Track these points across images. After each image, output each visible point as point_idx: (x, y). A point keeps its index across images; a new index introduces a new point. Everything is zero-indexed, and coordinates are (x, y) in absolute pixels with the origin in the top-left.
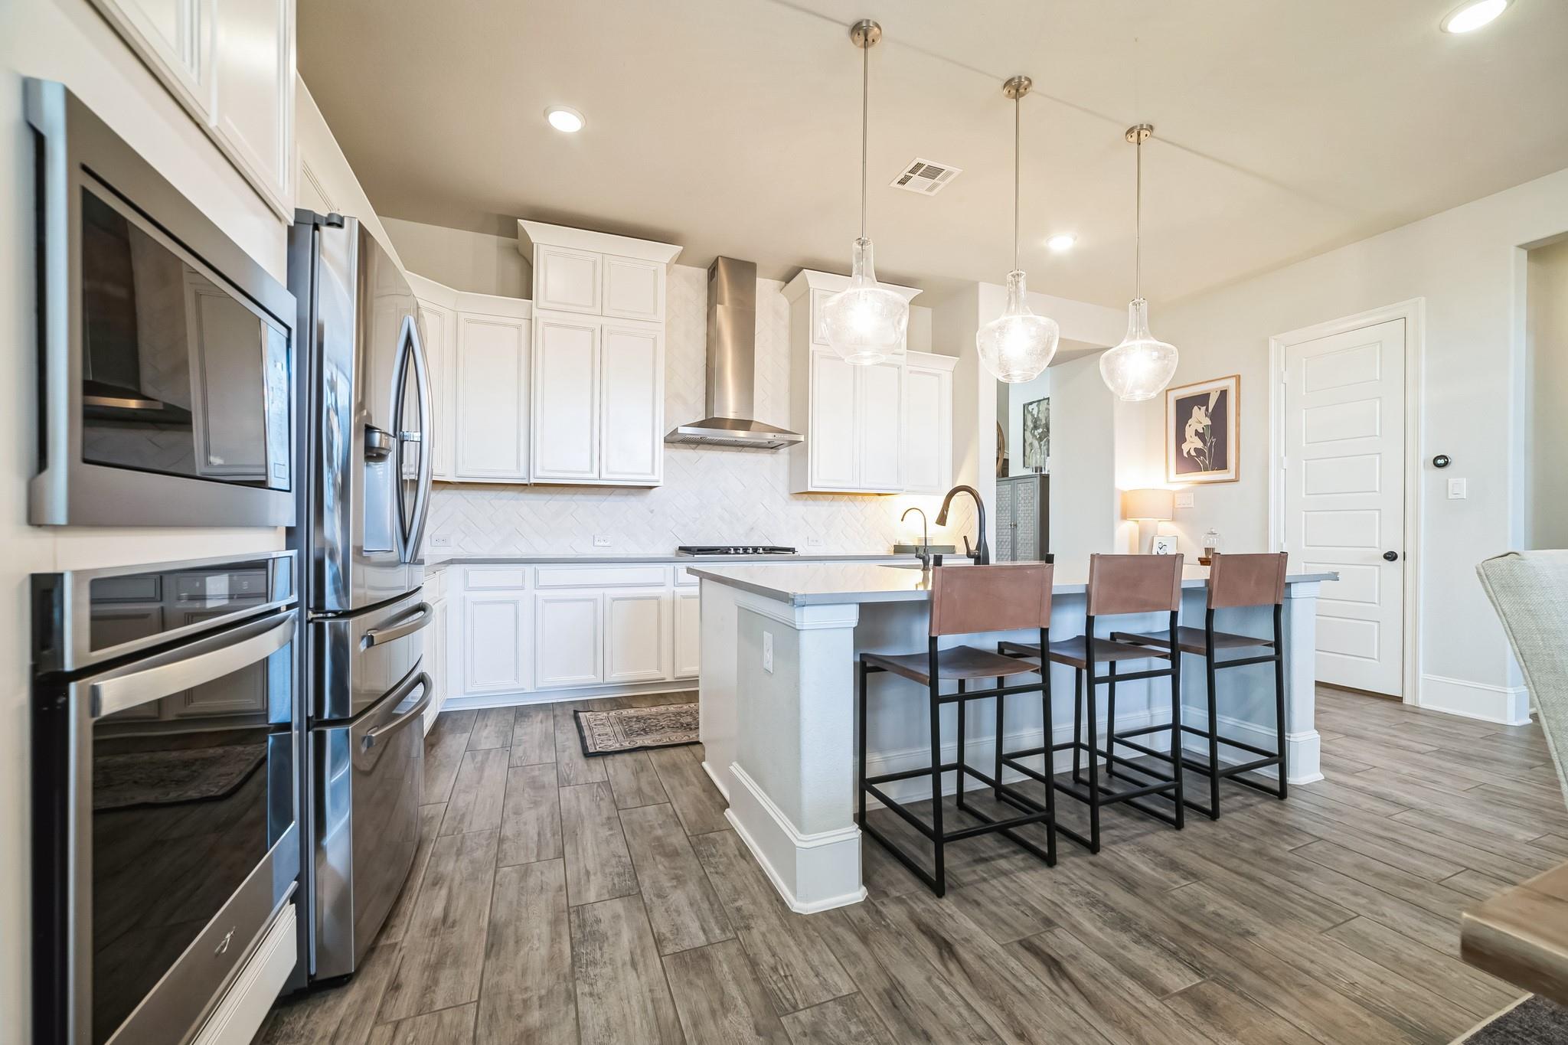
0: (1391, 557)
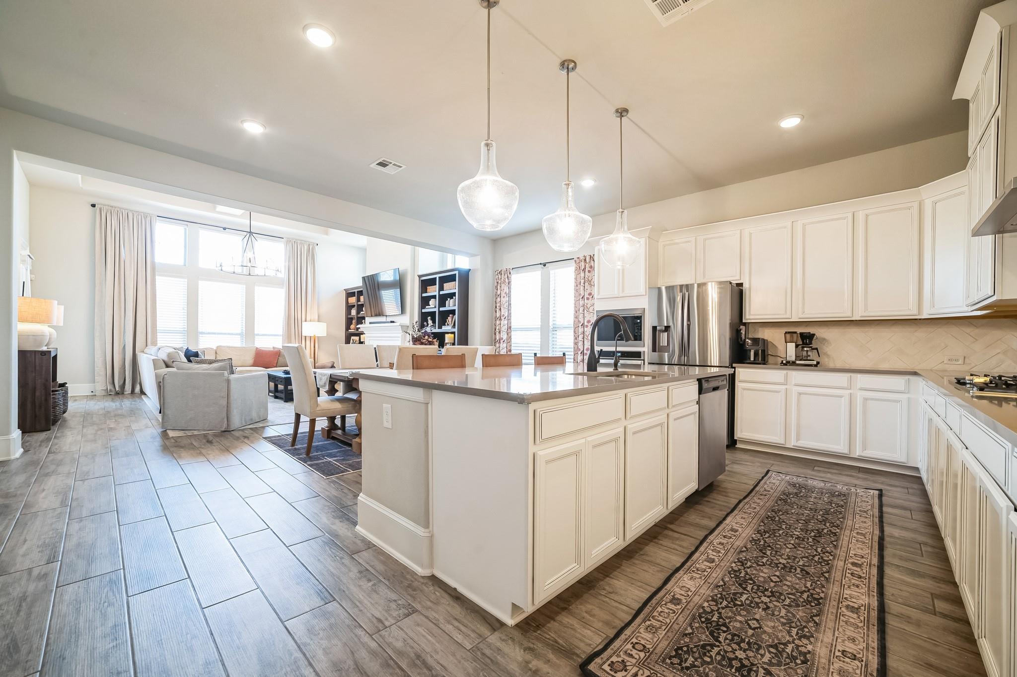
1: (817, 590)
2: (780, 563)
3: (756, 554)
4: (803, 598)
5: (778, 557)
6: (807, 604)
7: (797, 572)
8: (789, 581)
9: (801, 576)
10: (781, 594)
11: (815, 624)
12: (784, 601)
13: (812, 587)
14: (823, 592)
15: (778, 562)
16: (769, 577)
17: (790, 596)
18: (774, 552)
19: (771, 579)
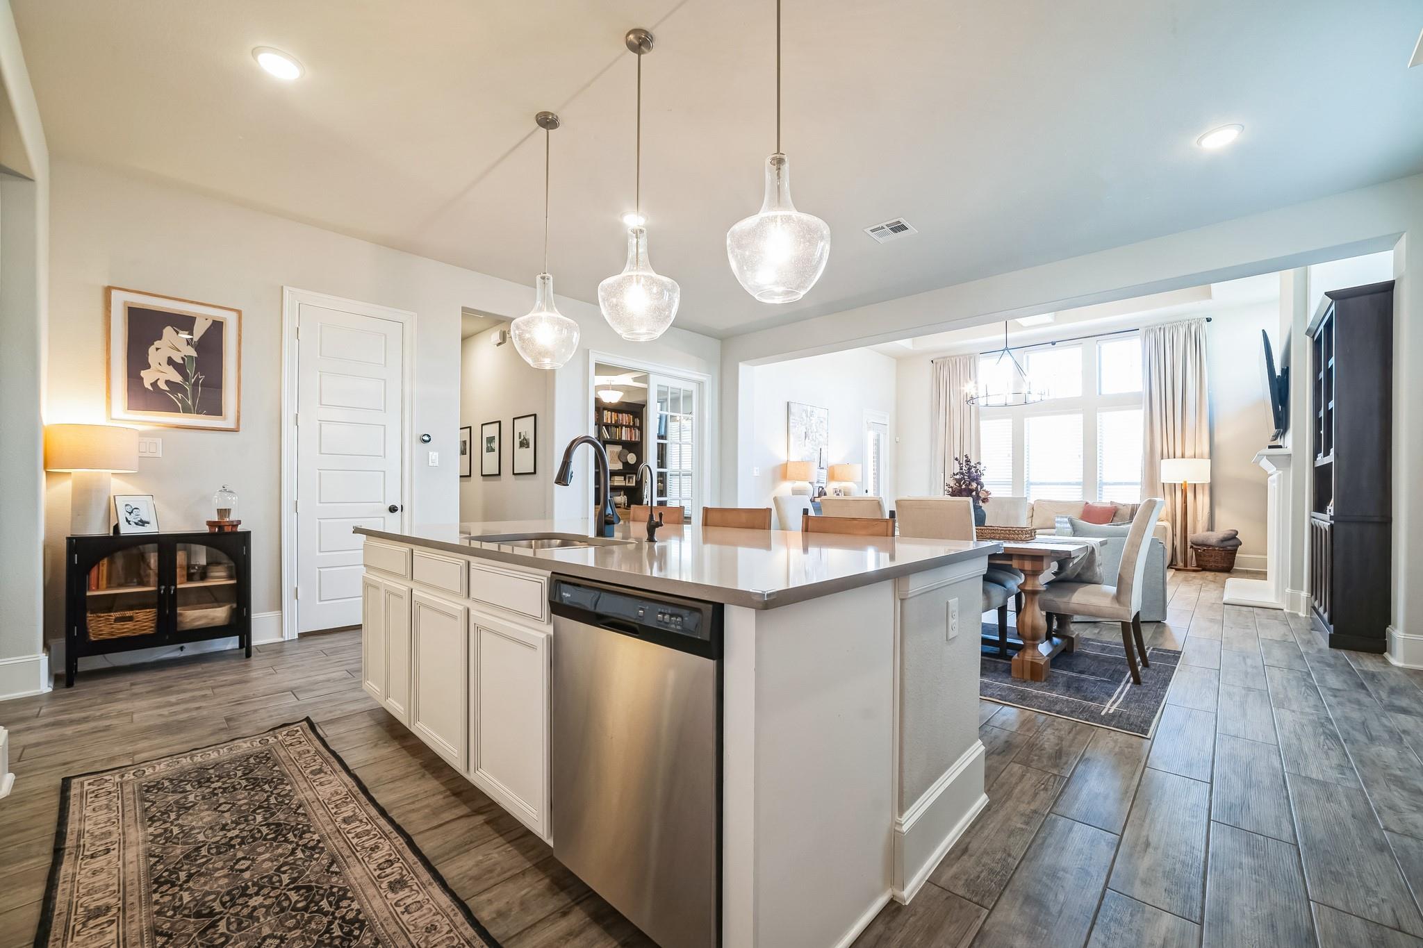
0: (393, 509)
1: (167, 899)
2: (257, 894)
3: (308, 876)
4: (184, 871)
5: (267, 902)
6: (174, 868)
7: (218, 900)
8: (220, 877)
9: (206, 899)
10: (219, 853)
11: (153, 853)
12: (208, 849)
13: (178, 896)
14: (156, 903)
15: (262, 893)
16: (253, 860)
17: (204, 860)
18: (285, 904)
19: (249, 859)
